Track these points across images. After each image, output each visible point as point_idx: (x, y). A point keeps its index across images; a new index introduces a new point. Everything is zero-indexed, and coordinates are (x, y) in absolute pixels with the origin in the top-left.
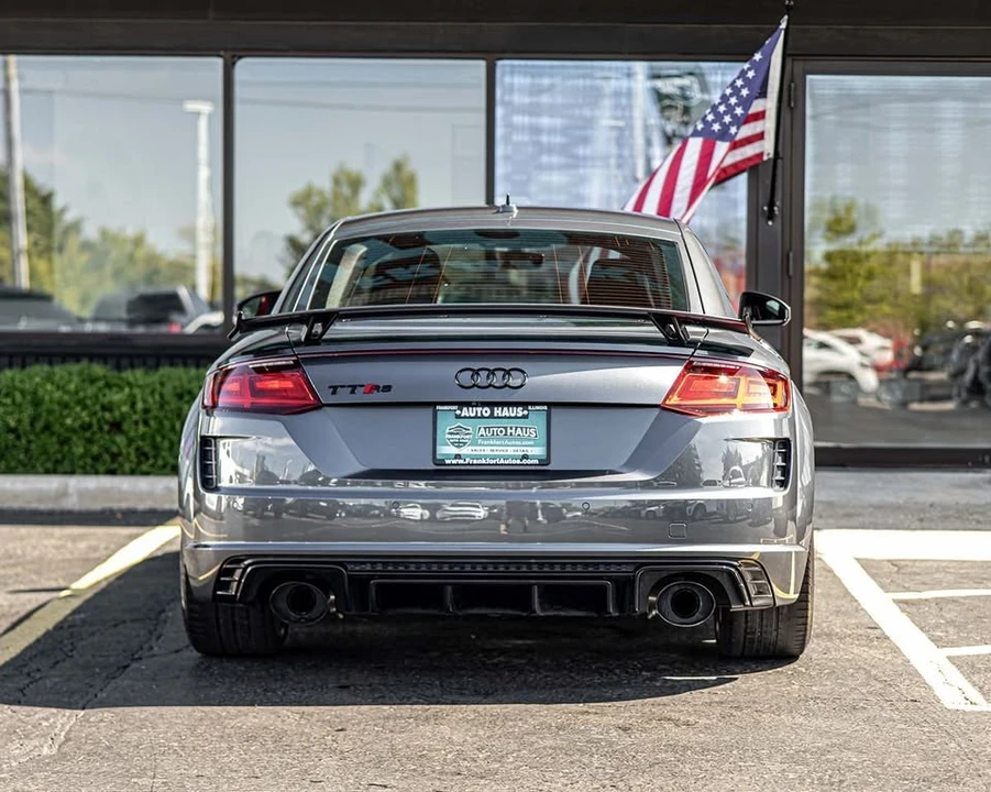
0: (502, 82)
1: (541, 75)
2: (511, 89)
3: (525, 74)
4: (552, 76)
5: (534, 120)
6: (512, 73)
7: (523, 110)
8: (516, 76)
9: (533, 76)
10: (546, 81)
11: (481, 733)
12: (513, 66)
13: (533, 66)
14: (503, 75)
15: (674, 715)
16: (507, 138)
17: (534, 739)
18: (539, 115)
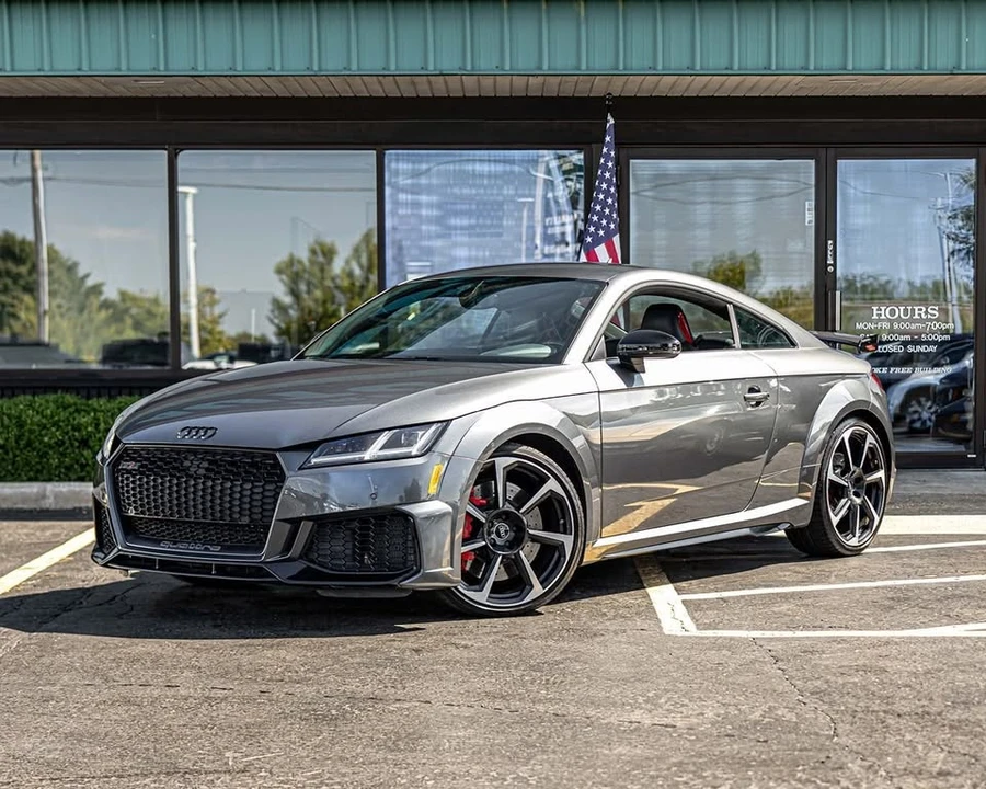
0: (389, 167)
1: (420, 162)
2: (397, 173)
3: (408, 161)
4: (428, 162)
5: (415, 197)
6: (397, 160)
7: (404, 190)
8: (400, 164)
9: (414, 163)
10: (424, 167)
11: (309, 654)
12: (397, 155)
13: (413, 155)
14: (390, 162)
15: (457, 642)
16: (394, 214)
17: (346, 657)
18: (418, 194)
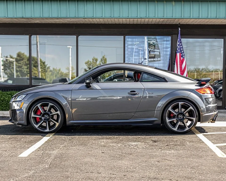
0: (126, 40)
1: (133, 39)
2: (128, 41)
3: (131, 39)
4: (135, 39)
5: (132, 47)
6: (128, 38)
7: (130, 45)
8: (129, 39)
9: (132, 39)
10: (134, 40)
11: (131, 162)
12: (128, 37)
13: (132, 37)
14: (127, 39)
15: (167, 159)
16: (127, 50)
18: (133, 46)
